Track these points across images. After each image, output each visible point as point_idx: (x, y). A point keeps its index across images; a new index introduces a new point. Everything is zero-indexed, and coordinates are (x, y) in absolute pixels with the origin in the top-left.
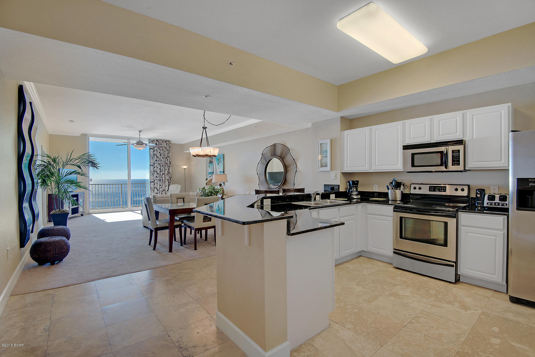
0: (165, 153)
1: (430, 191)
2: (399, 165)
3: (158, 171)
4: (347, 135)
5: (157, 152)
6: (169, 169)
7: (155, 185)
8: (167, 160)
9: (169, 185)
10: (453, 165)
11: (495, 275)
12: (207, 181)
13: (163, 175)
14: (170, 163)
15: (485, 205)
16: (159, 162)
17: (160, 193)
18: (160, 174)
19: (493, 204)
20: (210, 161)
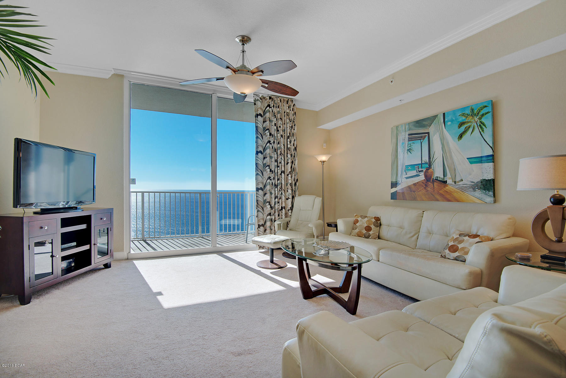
0: (285, 125)
3: (273, 165)
5: (270, 124)
6: (292, 162)
7: (266, 195)
8: (290, 142)
9: (293, 197)
12: (394, 190)
13: (281, 174)
14: (295, 149)
16: (275, 146)
17: (277, 214)
18: (276, 171)
20: (409, 135)
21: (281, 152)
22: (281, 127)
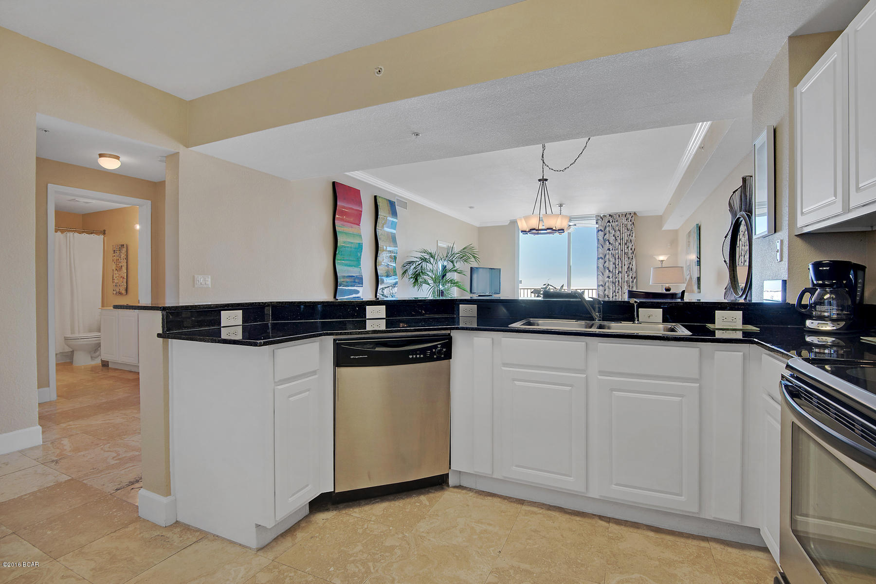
0: (624, 234)
3: (611, 267)
5: (609, 236)
8: (628, 248)
14: (633, 252)
16: (613, 252)
18: (614, 272)
22: (620, 236)
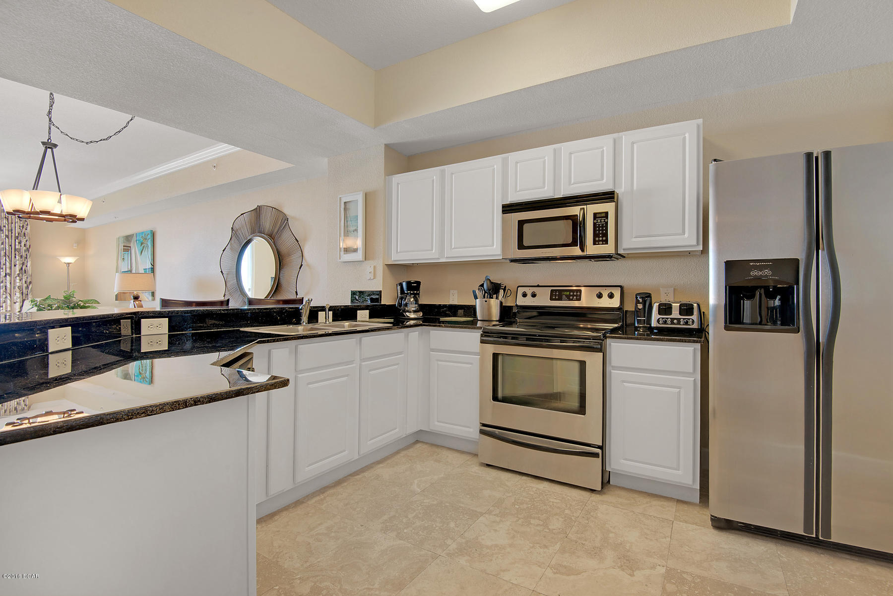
1: (551, 299)
2: (495, 246)
4: (398, 184)
10: (594, 244)
11: (679, 470)
14: (28, 250)
15: (654, 324)
19: (669, 321)
20: (124, 246)
21: (5, 253)
22: (7, 226)
